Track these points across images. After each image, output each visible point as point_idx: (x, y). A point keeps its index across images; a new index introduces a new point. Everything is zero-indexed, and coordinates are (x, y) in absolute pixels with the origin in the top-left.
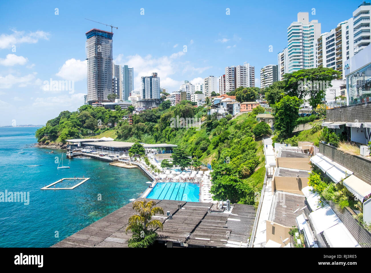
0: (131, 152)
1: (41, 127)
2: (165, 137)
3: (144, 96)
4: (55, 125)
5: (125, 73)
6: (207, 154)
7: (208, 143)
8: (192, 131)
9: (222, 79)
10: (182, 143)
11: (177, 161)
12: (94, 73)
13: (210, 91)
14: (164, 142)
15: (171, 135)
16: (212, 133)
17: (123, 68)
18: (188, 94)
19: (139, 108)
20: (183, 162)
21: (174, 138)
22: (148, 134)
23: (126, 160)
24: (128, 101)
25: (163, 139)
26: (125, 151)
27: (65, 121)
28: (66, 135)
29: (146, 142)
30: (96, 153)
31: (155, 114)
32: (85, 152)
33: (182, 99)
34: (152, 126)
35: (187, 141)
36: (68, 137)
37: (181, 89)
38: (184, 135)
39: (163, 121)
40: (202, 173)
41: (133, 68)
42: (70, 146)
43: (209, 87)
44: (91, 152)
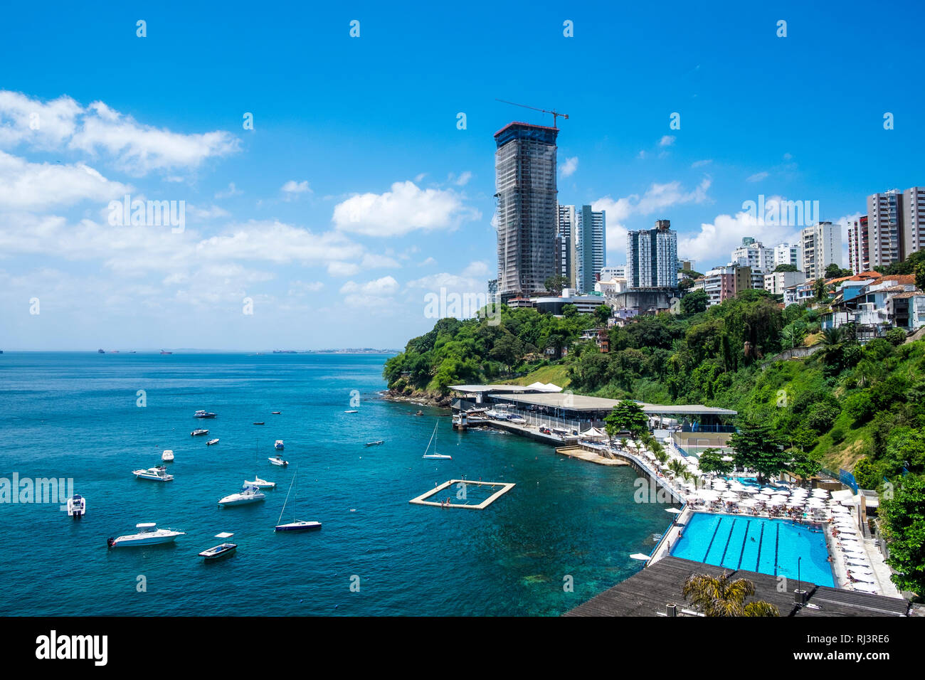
0: (611, 423)
1: (395, 355)
2: (700, 387)
3: (636, 280)
4: (424, 351)
5: (585, 225)
6: (835, 441)
7: (835, 409)
8: (779, 374)
9: (856, 229)
10: (749, 407)
11: (749, 457)
12: (513, 226)
13: (819, 263)
14: (697, 401)
15: (717, 381)
16: (843, 380)
17: (580, 213)
18: (755, 272)
19: (622, 309)
20: (766, 460)
21: (725, 391)
22: (650, 378)
23: (597, 443)
24: (594, 294)
25: (693, 392)
26: (592, 420)
27: (447, 342)
28: (449, 374)
29: (645, 399)
30: (522, 420)
31: (668, 327)
32: (495, 418)
33: (739, 286)
34: (661, 358)
35: (765, 401)
36: (455, 379)
37: (735, 259)
38: (754, 383)
39: (694, 344)
40: (826, 496)
41: (604, 212)
42: (459, 401)
43: (819, 253)
44: (508, 417)
